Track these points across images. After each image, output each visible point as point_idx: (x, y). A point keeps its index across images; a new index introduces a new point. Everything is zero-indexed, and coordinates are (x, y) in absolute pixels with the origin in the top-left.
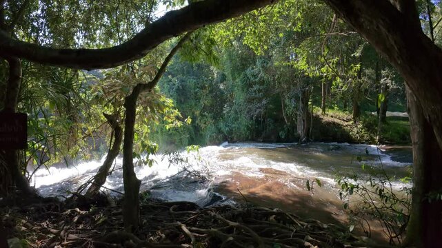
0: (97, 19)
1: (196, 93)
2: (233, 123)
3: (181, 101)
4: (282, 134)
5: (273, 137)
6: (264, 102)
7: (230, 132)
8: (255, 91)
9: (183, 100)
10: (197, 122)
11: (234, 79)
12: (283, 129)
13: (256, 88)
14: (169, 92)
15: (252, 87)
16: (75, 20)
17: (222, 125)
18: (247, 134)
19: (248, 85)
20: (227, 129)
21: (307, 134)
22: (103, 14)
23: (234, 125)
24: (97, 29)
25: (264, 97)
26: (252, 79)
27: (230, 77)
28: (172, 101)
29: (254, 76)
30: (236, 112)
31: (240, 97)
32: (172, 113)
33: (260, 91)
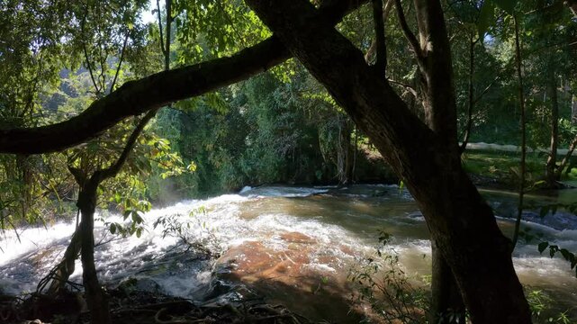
0: (62, 19)
1: (208, 119)
2: (257, 161)
3: (187, 131)
4: (319, 174)
5: (308, 179)
6: (295, 135)
7: (253, 173)
8: (284, 121)
9: (189, 128)
10: (209, 159)
11: (258, 102)
12: (320, 168)
13: (285, 116)
14: (170, 118)
15: (280, 115)
16: (29, 26)
17: (242, 162)
18: (275, 174)
19: (276, 112)
20: (249, 168)
21: (350, 175)
22: (71, 14)
23: (258, 164)
24: (61, 35)
25: (295, 128)
26: (281, 104)
27: (253, 100)
28: (168, 143)
29: (282, 100)
30: (261, 146)
31: (265, 126)
32: (169, 159)
33: (290, 120)
